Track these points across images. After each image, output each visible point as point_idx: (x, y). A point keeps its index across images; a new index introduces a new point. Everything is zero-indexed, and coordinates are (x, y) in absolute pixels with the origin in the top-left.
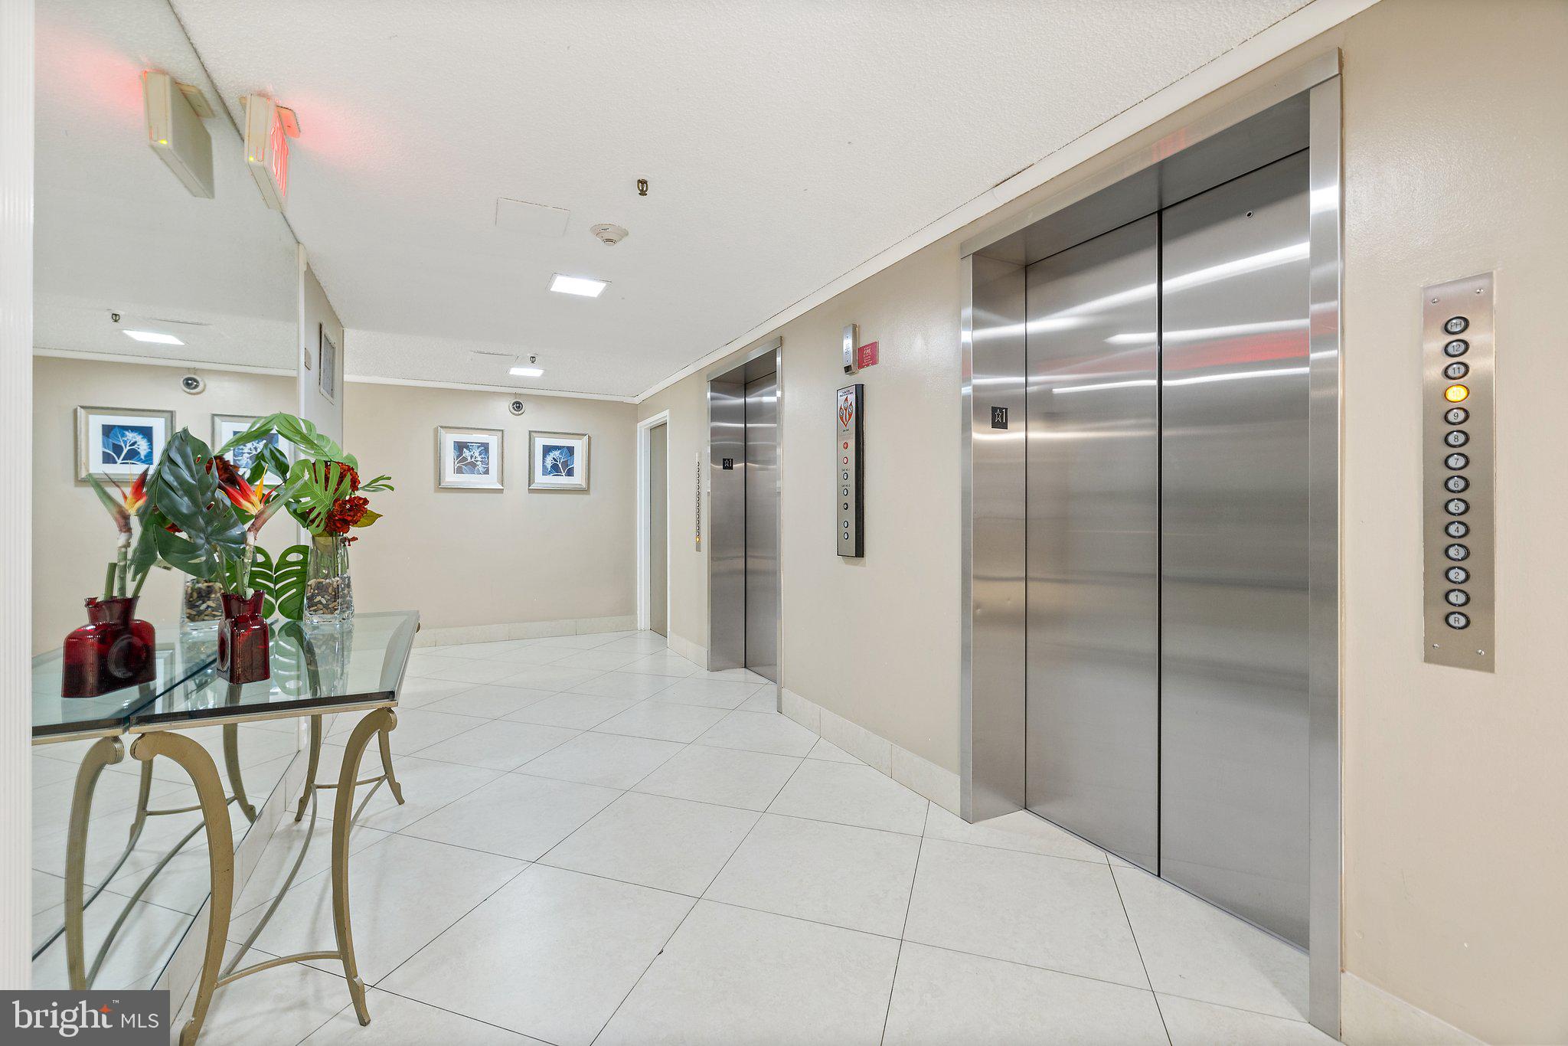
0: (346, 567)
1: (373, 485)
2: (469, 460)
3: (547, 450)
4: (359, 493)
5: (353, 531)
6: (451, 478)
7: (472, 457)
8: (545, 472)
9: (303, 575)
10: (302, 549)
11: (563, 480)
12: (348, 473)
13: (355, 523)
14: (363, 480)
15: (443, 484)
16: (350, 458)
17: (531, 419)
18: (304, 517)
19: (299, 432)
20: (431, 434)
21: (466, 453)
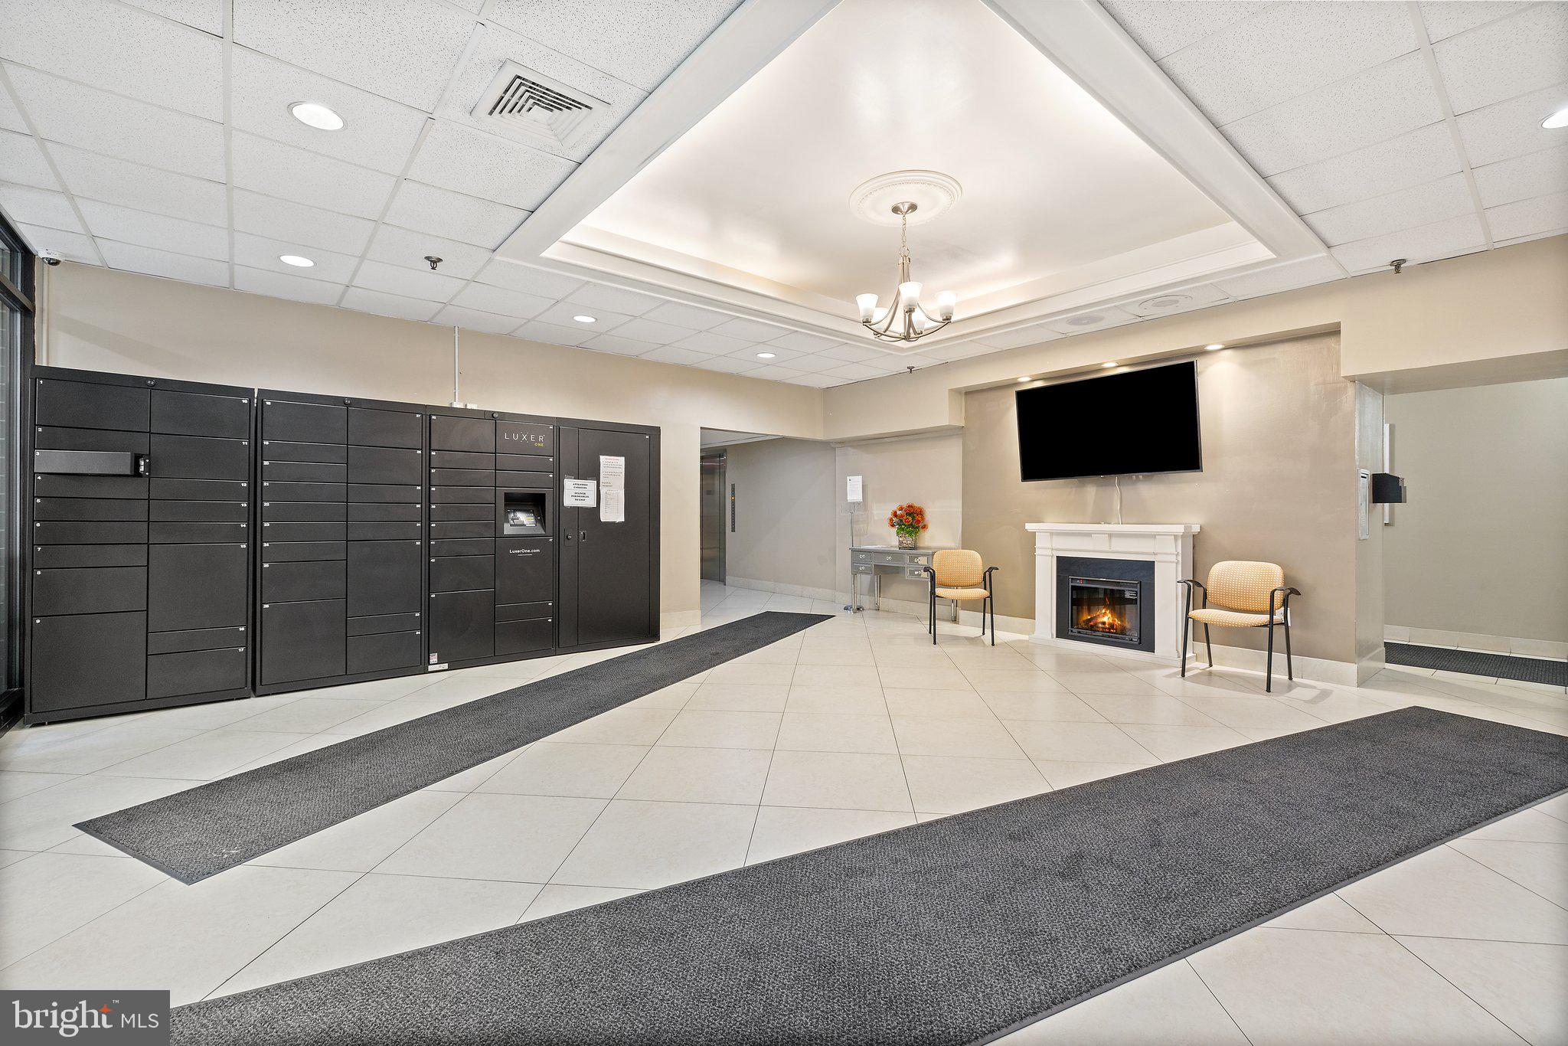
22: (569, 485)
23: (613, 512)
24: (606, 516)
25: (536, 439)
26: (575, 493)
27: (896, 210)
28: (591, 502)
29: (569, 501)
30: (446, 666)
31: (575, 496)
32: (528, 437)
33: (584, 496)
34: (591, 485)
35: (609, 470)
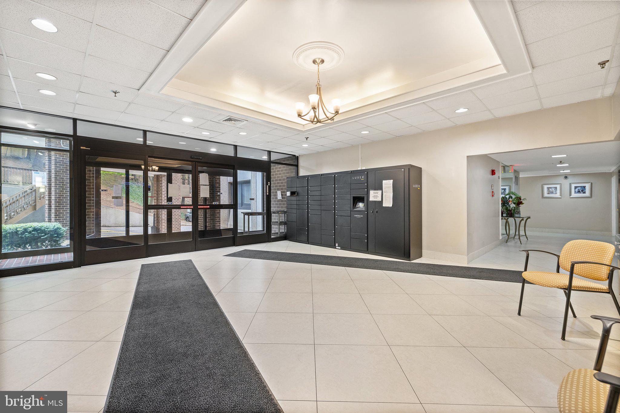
0: (520, 209)
1: (523, 200)
2: (551, 191)
3: (576, 187)
4: (521, 201)
5: (520, 205)
6: (546, 195)
7: (552, 190)
8: (575, 192)
9: (514, 210)
10: (514, 207)
11: (582, 195)
12: (520, 198)
13: (521, 204)
14: (522, 199)
15: (544, 197)
16: (520, 196)
17: (570, 180)
18: (514, 203)
19: (514, 194)
20: (541, 185)
21: (550, 189)
22: (372, 193)
23: (388, 203)
24: (385, 205)
25: (361, 177)
26: (374, 196)
27: (314, 62)
28: (379, 199)
29: (371, 199)
30: (340, 248)
31: (374, 197)
32: (359, 177)
33: (377, 197)
34: (380, 192)
35: (386, 186)
